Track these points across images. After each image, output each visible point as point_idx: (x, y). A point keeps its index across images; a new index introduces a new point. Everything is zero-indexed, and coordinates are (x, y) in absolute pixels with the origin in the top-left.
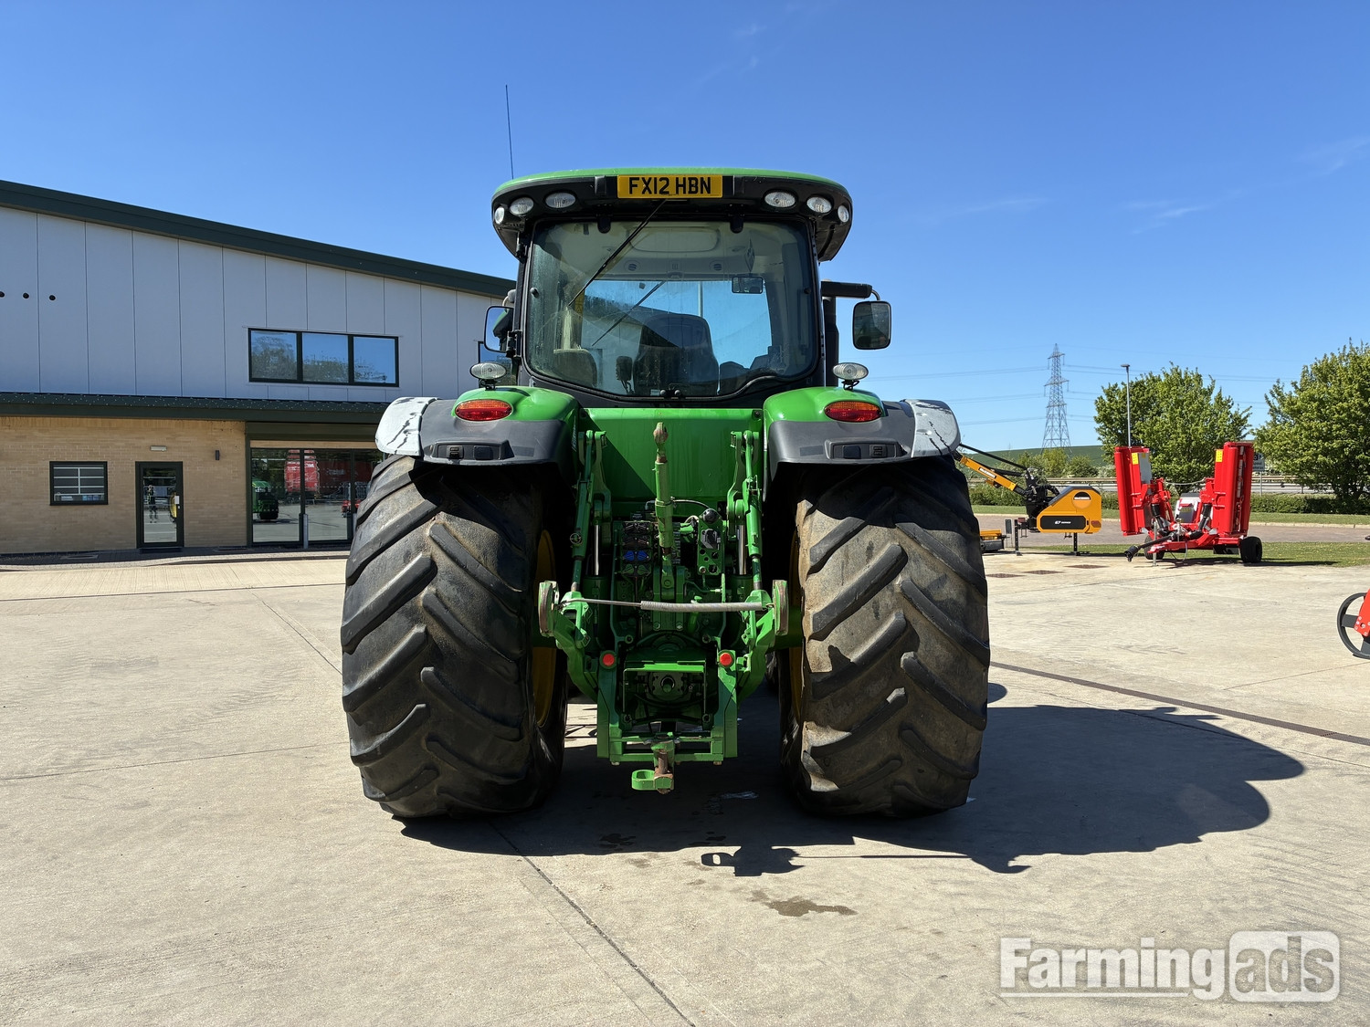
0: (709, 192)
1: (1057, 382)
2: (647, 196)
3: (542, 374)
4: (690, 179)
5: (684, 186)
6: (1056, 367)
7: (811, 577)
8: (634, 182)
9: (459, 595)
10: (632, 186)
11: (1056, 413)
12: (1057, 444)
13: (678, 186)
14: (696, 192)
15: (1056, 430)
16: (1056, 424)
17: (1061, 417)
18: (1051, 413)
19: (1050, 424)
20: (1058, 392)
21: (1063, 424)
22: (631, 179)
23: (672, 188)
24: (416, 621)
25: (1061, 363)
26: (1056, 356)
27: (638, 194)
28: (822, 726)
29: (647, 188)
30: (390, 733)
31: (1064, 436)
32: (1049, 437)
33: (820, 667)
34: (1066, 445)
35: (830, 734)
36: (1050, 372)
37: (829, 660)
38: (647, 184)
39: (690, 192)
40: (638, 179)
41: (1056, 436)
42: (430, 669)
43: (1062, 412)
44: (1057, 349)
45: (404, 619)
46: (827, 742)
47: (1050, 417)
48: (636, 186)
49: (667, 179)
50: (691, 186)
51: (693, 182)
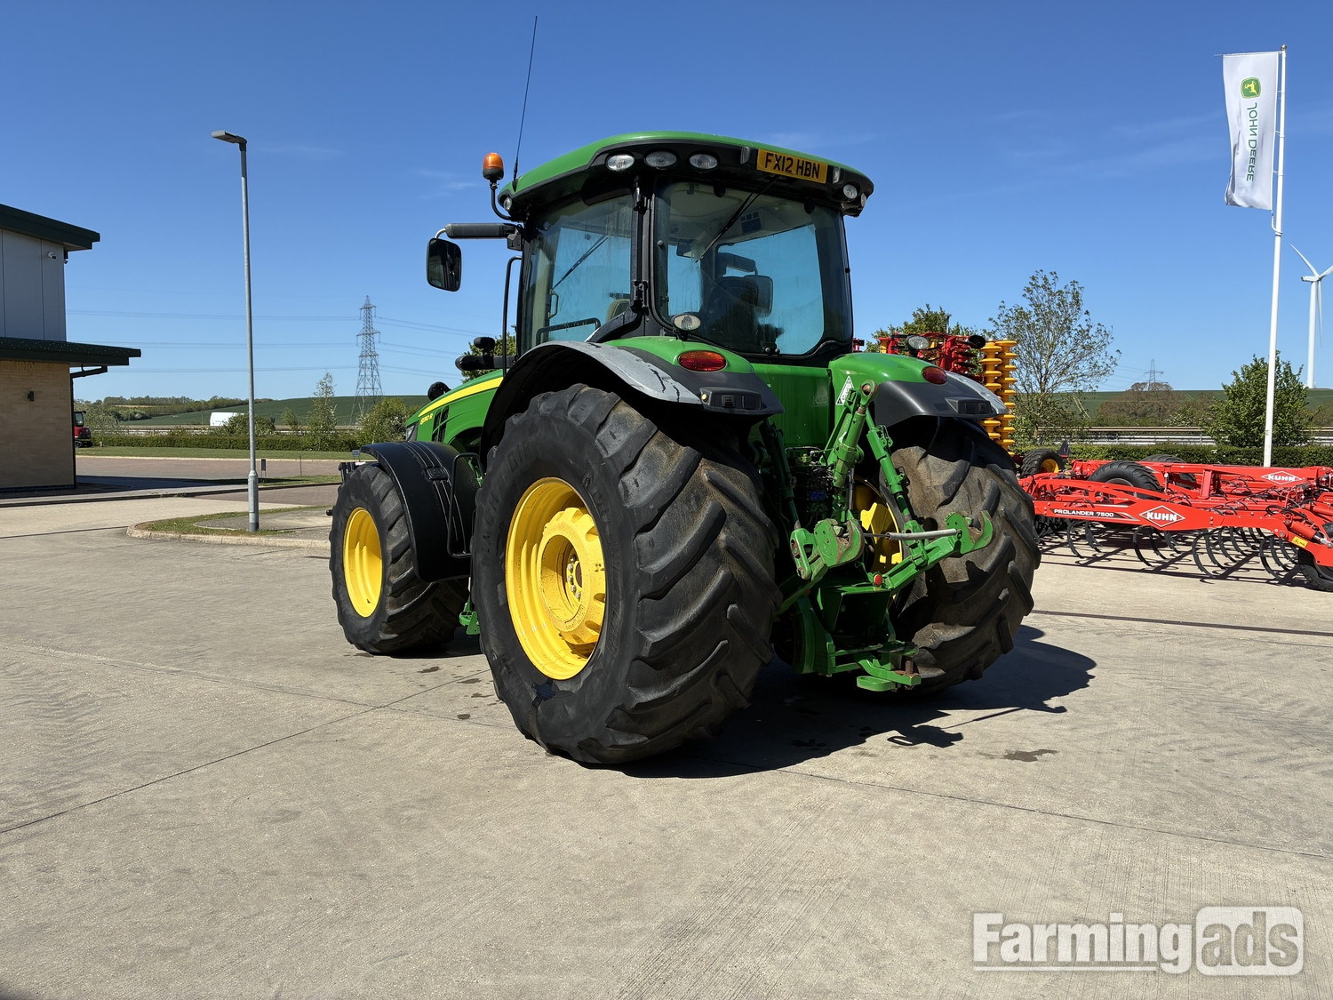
0: (817, 177)
1: (369, 333)
2: (776, 172)
3: (663, 320)
4: (807, 163)
5: (802, 168)
6: (368, 319)
7: (941, 508)
8: (770, 157)
9: (747, 536)
10: (768, 161)
11: (368, 362)
12: (370, 393)
13: (798, 167)
14: (809, 175)
15: (369, 380)
16: (369, 373)
17: (374, 367)
18: (363, 362)
19: (363, 373)
20: (370, 343)
21: (375, 373)
22: (768, 154)
23: (794, 169)
24: (720, 562)
25: (373, 315)
26: (368, 308)
27: (770, 169)
28: (950, 624)
29: (777, 165)
30: (695, 670)
31: (376, 386)
32: (362, 386)
33: (957, 577)
34: (379, 394)
35: (958, 629)
36: (362, 322)
37: (966, 572)
38: (778, 161)
39: (806, 175)
40: (772, 155)
41: (369, 386)
42: (734, 606)
43: (374, 363)
44: (368, 300)
45: (711, 560)
46: (956, 637)
47: (363, 367)
48: (770, 161)
49: (791, 159)
50: (807, 169)
51: (809, 166)
